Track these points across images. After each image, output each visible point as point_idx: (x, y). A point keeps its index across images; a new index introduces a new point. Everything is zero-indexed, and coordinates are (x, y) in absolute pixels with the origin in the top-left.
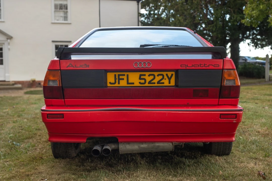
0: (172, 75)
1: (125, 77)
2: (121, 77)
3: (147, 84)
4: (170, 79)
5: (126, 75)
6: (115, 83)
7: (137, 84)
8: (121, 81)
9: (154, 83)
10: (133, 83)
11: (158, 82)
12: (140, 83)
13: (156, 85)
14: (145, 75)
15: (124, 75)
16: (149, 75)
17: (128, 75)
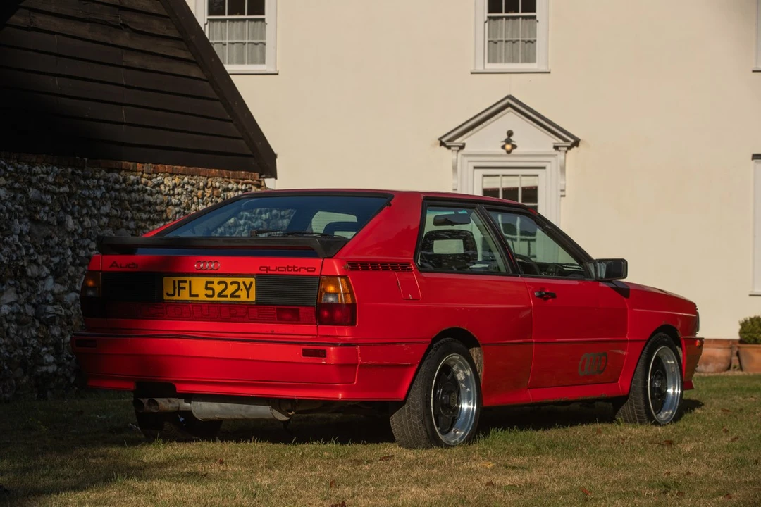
0: (251, 283)
1: (187, 285)
2: (182, 285)
3: (216, 298)
4: (248, 290)
5: (188, 282)
6: (173, 295)
7: (202, 297)
8: (181, 291)
9: (226, 296)
10: (197, 296)
11: (232, 295)
12: (207, 295)
13: (229, 299)
14: (212, 283)
15: (185, 282)
16: (219, 283)
17: (190, 282)
